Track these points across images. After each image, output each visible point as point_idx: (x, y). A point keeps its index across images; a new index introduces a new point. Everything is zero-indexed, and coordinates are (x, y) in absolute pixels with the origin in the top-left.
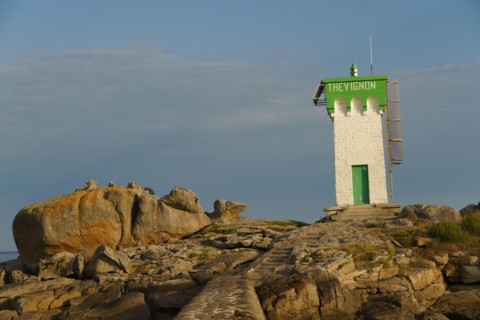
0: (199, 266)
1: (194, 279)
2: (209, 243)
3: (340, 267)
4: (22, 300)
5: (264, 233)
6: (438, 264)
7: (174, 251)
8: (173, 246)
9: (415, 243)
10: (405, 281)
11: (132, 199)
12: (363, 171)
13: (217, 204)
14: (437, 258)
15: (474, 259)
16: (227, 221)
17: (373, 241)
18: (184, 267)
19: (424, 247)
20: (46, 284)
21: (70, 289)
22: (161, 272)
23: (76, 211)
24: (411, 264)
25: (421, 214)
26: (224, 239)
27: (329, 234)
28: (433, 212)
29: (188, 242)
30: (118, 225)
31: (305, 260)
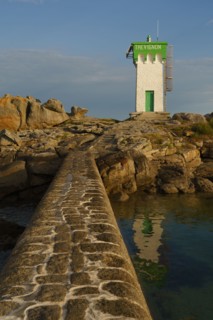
0: (62, 142)
1: (58, 153)
2: (67, 130)
3: (144, 147)
5: (98, 125)
6: (198, 147)
7: (48, 134)
8: (48, 131)
9: (184, 135)
10: (180, 157)
11: (26, 104)
12: (151, 94)
13: (73, 109)
14: (197, 143)
16: (78, 118)
17: (161, 133)
18: (52, 144)
19: (190, 136)
22: (39, 146)
24: (183, 146)
25: (185, 118)
26: (76, 128)
27: (135, 127)
28: (191, 117)
29: (57, 128)
30: (19, 118)
31: (122, 142)
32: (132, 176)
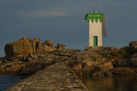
0: (53, 60)
2: (56, 54)
3: (88, 61)
4: (11, 66)
5: (70, 53)
6: (112, 61)
7: (47, 56)
9: (107, 56)
10: (103, 65)
11: (36, 42)
12: (96, 38)
14: (112, 60)
15: (120, 60)
16: (60, 49)
17: (96, 55)
18: (50, 60)
19: (109, 57)
20: (16, 63)
21: (23, 64)
22: (44, 61)
23: (22, 45)
24: (105, 61)
25: (109, 49)
26: (60, 54)
27: (86, 53)
28: (112, 49)
29: (51, 54)
30: (32, 49)
31: (79, 59)
32: (80, 70)
